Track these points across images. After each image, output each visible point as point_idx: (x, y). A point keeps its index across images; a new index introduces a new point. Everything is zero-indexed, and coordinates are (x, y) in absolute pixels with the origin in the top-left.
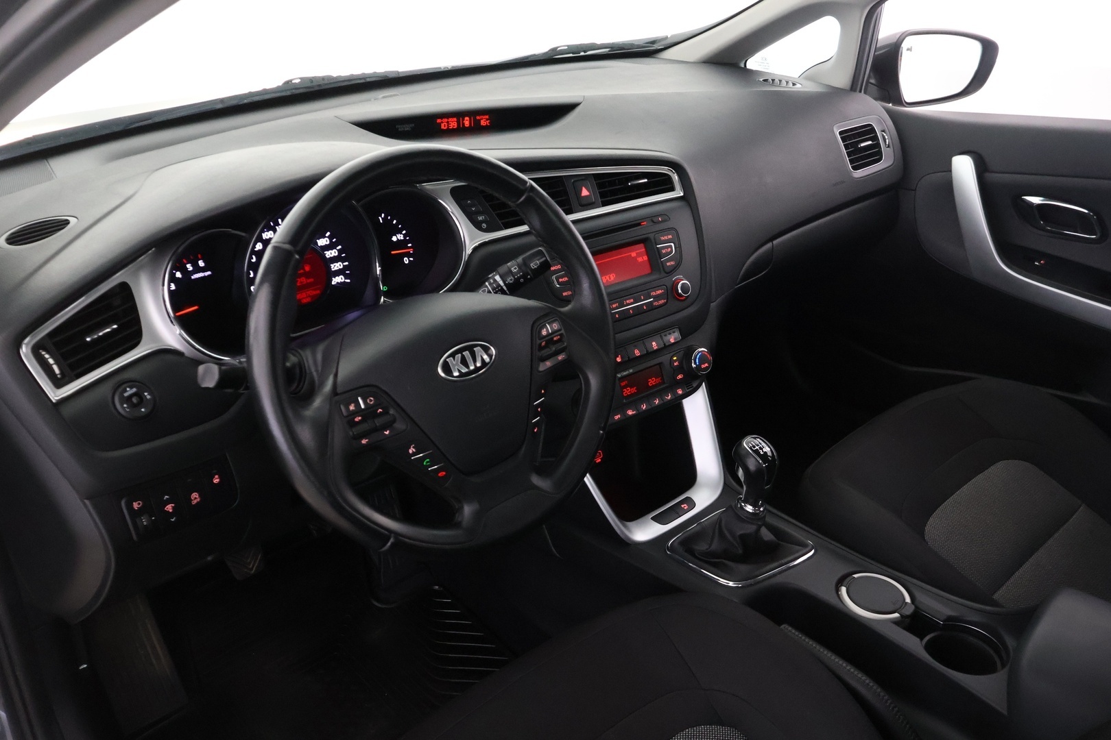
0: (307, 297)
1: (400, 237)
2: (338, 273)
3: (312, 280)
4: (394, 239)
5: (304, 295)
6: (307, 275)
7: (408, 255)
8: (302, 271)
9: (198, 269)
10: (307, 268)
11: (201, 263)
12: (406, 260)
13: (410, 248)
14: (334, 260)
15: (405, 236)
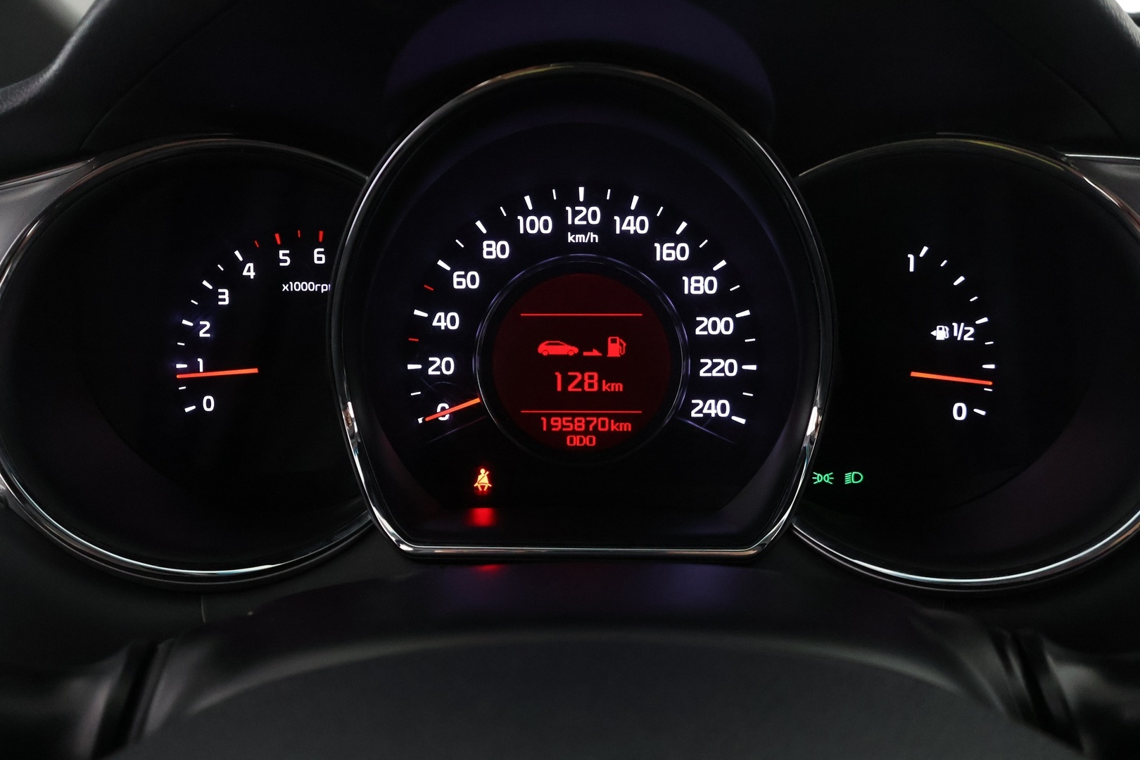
0: (586, 433)
1: (965, 333)
2: (714, 389)
3: (618, 387)
4: (941, 334)
5: (579, 423)
6: (607, 368)
7: (972, 397)
8: (595, 353)
9: (303, 269)
10: (615, 349)
11: (319, 257)
12: (959, 411)
13: (987, 375)
14: (718, 346)
15: (981, 332)
